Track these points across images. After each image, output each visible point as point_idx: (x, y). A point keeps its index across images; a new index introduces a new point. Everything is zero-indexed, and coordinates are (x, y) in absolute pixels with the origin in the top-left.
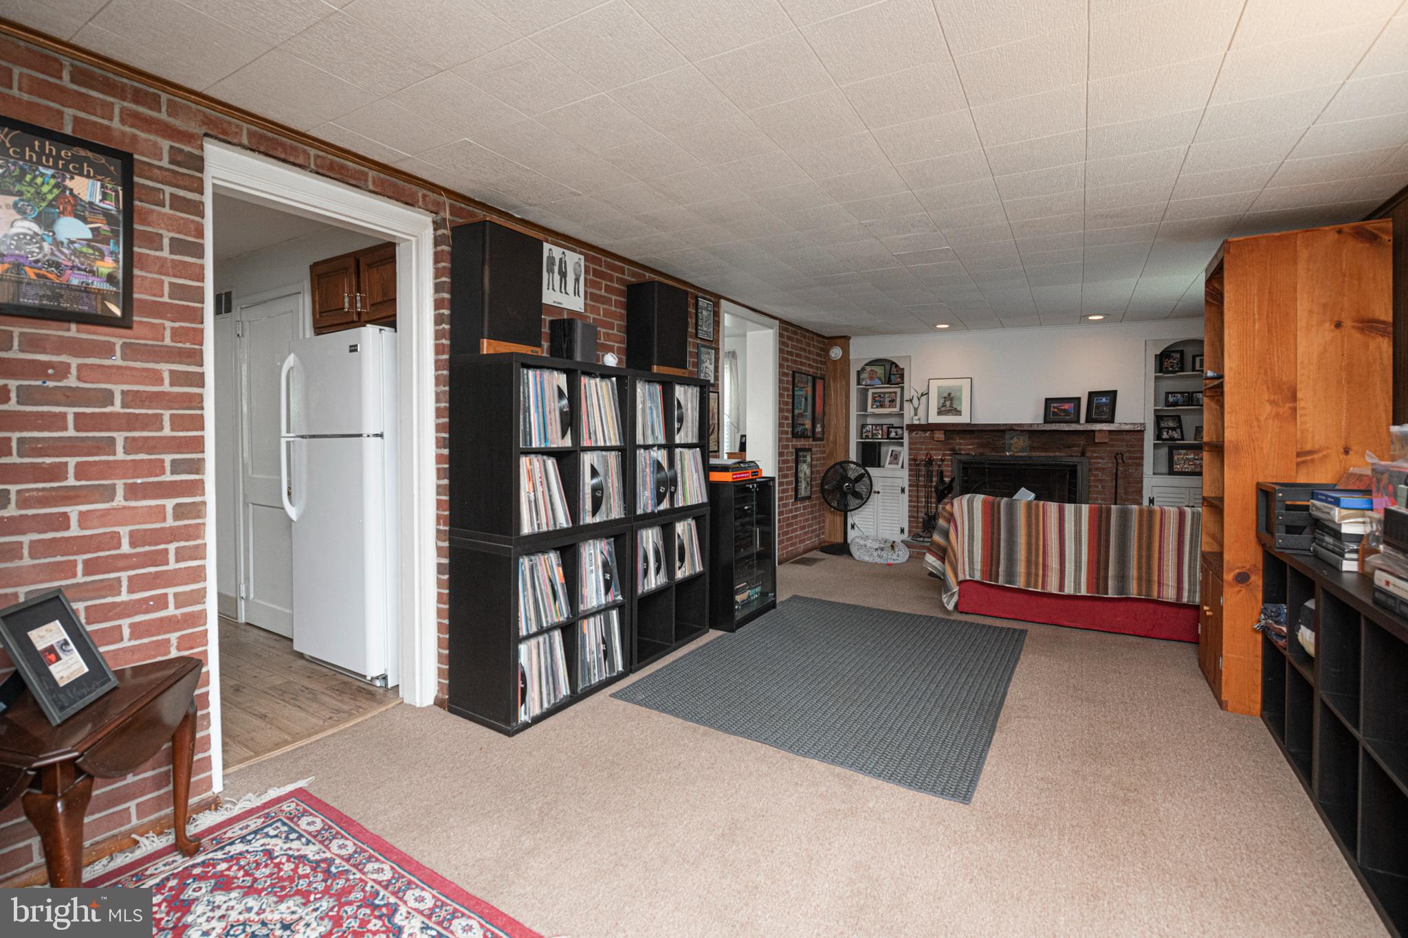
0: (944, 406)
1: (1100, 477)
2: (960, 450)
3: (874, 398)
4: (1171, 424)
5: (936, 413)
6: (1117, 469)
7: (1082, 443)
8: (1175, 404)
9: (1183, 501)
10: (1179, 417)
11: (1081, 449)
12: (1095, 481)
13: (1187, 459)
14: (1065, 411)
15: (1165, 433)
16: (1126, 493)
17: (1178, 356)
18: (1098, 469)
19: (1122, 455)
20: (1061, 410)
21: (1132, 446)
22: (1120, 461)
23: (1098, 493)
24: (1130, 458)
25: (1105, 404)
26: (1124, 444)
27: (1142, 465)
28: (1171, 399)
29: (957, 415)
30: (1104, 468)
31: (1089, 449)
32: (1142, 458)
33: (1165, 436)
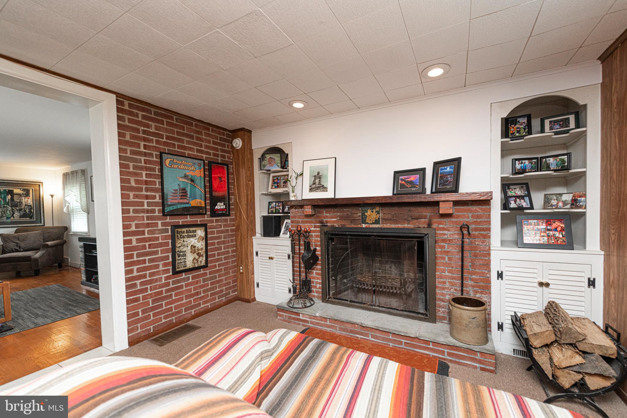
0: (314, 184)
1: (446, 249)
2: (327, 222)
3: (274, 180)
4: (519, 192)
5: (308, 190)
6: (463, 242)
7: (428, 214)
8: (523, 171)
9: (535, 276)
10: (527, 184)
11: (427, 220)
12: (441, 253)
13: (538, 230)
14: (411, 182)
15: (512, 202)
16: (473, 266)
17: (525, 120)
18: (444, 241)
19: (468, 228)
20: (407, 182)
21: (478, 217)
22: (465, 232)
23: (444, 264)
24: (476, 229)
25: (450, 174)
26: (470, 215)
27: (489, 237)
28: (518, 166)
29: (324, 191)
30: (450, 240)
31: (435, 220)
32: (489, 229)
33: (513, 205)
